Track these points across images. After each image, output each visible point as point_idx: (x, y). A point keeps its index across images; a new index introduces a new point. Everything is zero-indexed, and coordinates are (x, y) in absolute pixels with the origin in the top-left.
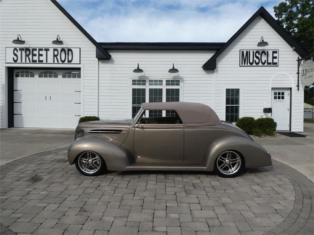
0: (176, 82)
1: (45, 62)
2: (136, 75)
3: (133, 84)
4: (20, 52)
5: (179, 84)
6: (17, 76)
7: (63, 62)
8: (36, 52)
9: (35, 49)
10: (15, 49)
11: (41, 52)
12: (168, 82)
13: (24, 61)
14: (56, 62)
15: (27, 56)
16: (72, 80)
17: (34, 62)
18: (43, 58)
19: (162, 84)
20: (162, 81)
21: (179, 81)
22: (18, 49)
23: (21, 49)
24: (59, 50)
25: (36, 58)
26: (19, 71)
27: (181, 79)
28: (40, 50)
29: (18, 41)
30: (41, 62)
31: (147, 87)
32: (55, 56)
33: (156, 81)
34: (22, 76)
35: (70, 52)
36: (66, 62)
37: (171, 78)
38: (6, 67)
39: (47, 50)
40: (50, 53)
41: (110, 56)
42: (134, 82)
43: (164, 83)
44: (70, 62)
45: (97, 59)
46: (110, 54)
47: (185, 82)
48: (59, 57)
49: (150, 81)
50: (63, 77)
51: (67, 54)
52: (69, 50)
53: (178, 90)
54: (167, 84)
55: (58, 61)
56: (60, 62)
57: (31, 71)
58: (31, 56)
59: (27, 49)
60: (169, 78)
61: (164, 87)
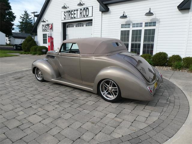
0: (154, 23)
1: (76, 18)
2: (124, 21)
3: (122, 27)
4: (66, 13)
5: (155, 25)
6: (67, 27)
7: (84, 16)
8: (73, 13)
9: (72, 11)
10: (65, 12)
11: (75, 12)
12: (147, 24)
13: (68, 19)
14: (81, 17)
15: (69, 15)
16: (90, 27)
17: (72, 18)
18: (75, 16)
19: (141, 26)
20: (142, 23)
21: (155, 23)
22: (66, 12)
23: (67, 12)
24: (83, 9)
25: (73, 16)
26: (68, 24)
27: (158, 20)
28: (75, 11)
29: (64, 7)
30: (75, 18)
31: (131, 29)
32: (81, 13)
33: (138, 24)
34: (69, 27)
35: (87, 10)
36: (86, 16)
37: (150, 20)
38: (62, 23)
39: (77, 10)
40: (79, 12)
41: (109, 9)
42: (123, 26)
43: (144, 25)
44: (87, 16)
45: (101, 12)
46: (109, 7)
47: (161, 23)
48: (82, 14)
49: (133, 24)
50: (86, 26)
51: (86, 11)
52: (87, 8)
53: (154, 30)
54: (145, 26)
55: (82, 17)
56: (83, 17)
57: (72, 24)
58: (71, 15)
59: (69, 11)
60: (148, 20)
61: (143, 28)
